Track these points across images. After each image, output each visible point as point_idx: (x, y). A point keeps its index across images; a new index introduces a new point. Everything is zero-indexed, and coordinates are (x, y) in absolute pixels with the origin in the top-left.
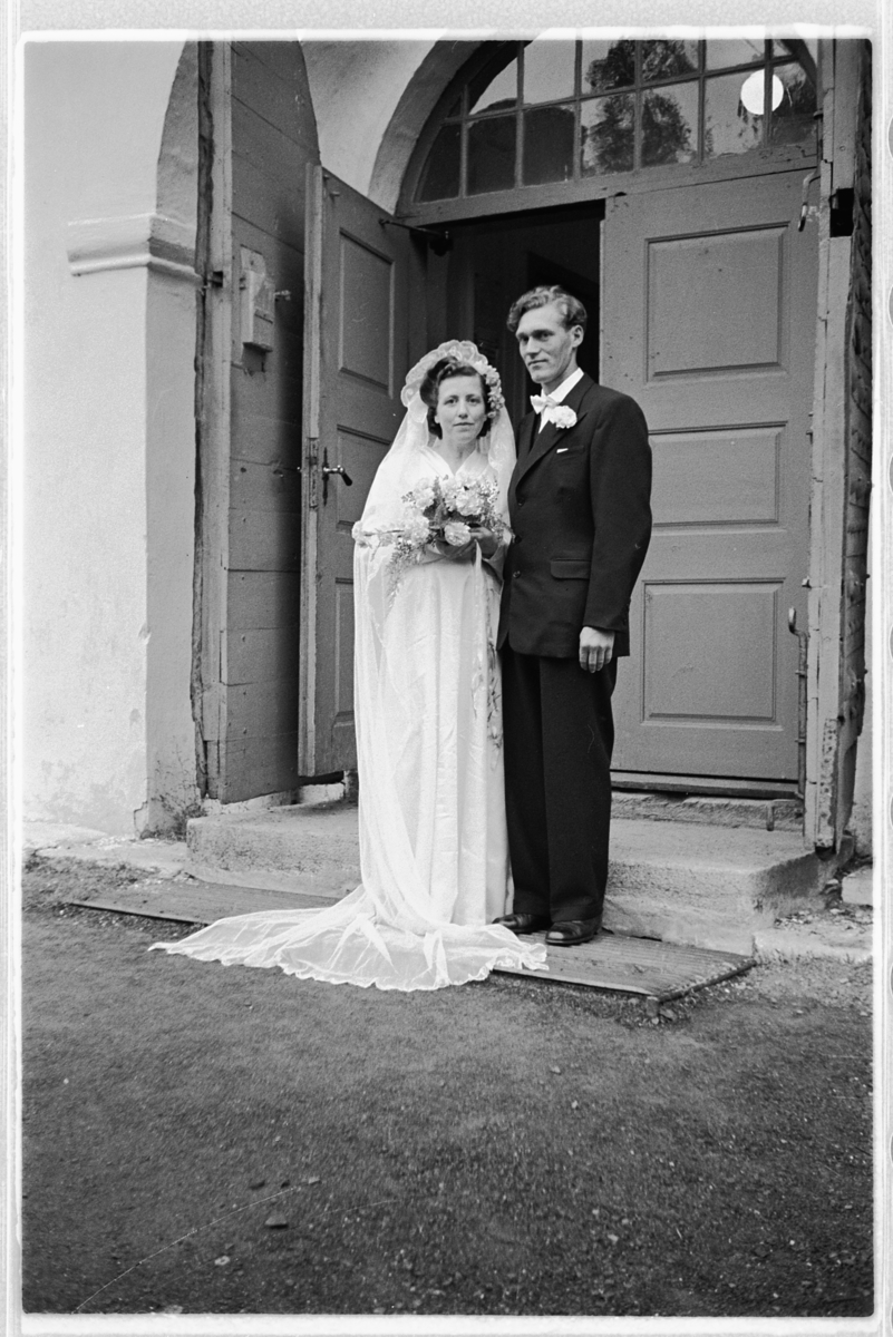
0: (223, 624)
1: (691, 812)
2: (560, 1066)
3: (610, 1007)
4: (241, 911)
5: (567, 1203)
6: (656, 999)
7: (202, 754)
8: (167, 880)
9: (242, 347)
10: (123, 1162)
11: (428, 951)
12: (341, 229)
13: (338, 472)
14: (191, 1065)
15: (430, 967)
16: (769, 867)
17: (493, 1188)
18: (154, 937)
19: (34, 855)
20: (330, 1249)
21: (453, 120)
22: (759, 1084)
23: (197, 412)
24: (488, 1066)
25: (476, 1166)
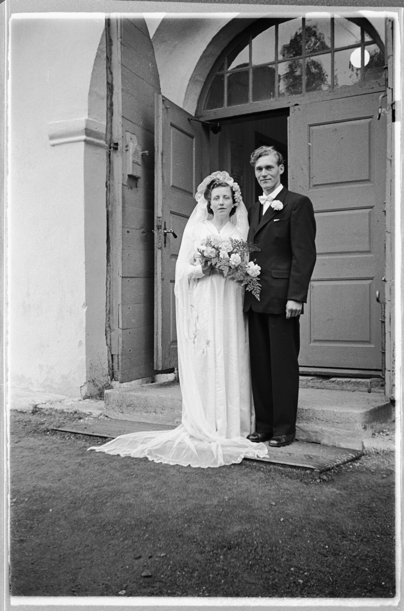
0: (120, 302)
1: (333, 385)
2: (275, 502)
3: (297, 474)
4: (129, 432)
5: (279, 565)
6: (318, 471)
7: (111, 360)
8: (95, 418)
9: (127, 176)
10: (77, 547)
11: (214, 449)
12: (171, 123)
13: (171, 232)
14: (107, 502)
15: (216, 457)
16: (369, 410)
17: (245, 558)
18: (90, 444)
19: (36, 407)
20: (171, 587)
21: (220, 73)
22: (366, 509)
23: (107, 206)
24: (242, 502)
25: (237, 548)
